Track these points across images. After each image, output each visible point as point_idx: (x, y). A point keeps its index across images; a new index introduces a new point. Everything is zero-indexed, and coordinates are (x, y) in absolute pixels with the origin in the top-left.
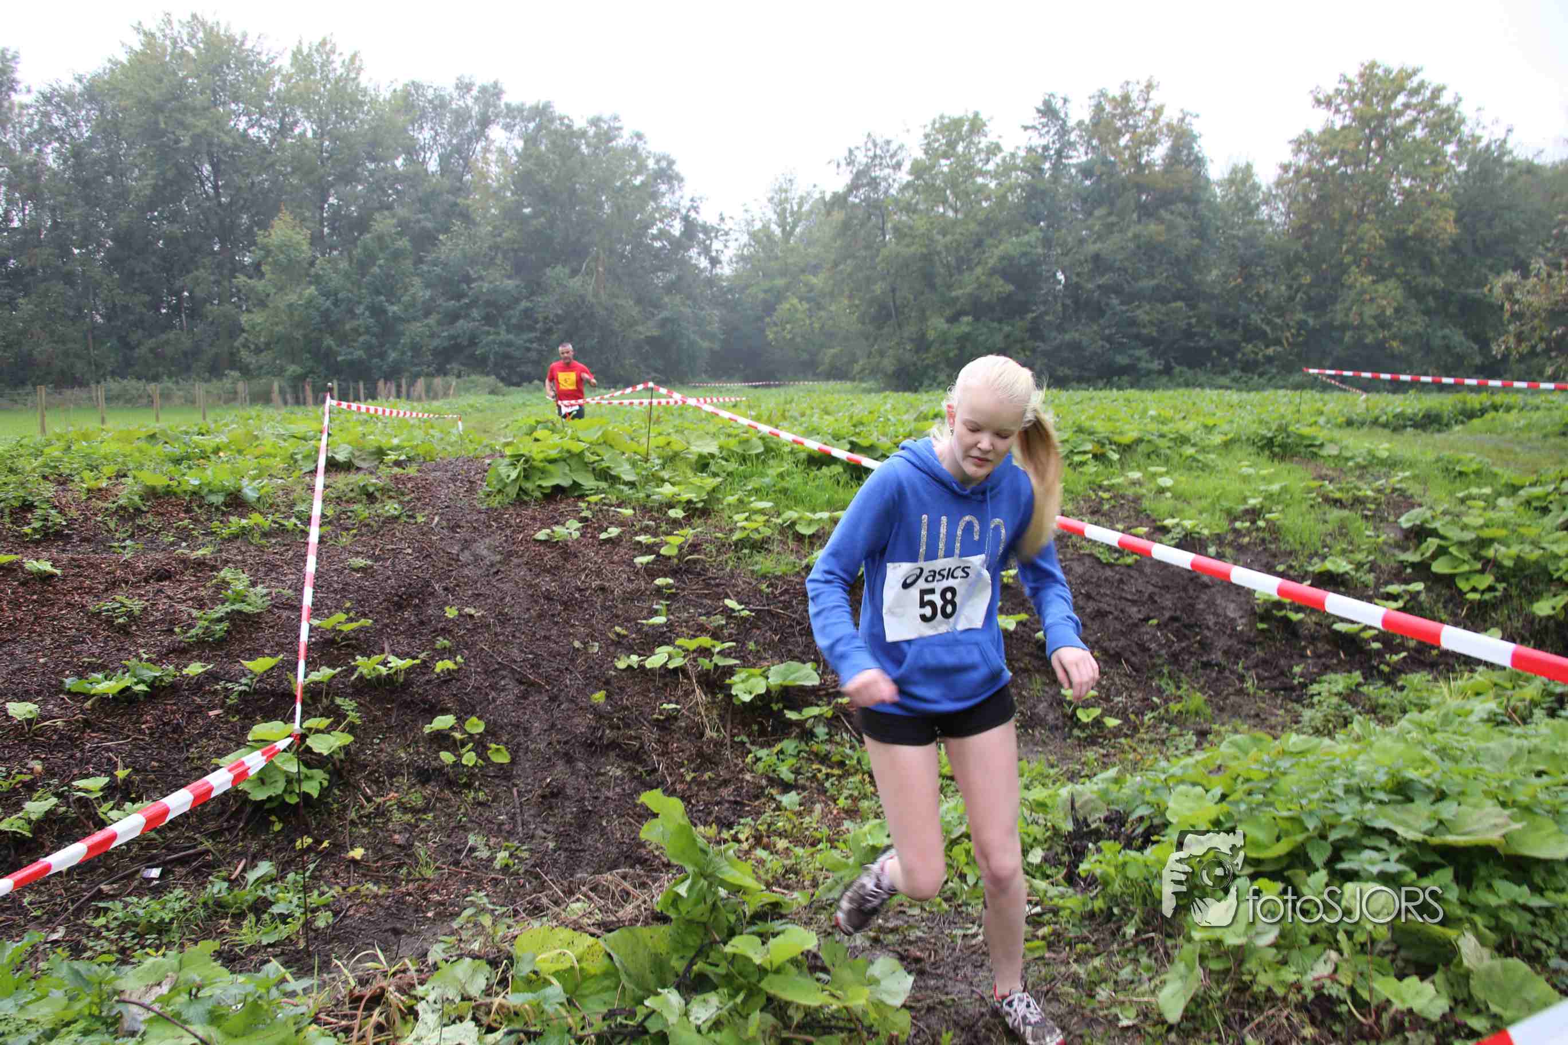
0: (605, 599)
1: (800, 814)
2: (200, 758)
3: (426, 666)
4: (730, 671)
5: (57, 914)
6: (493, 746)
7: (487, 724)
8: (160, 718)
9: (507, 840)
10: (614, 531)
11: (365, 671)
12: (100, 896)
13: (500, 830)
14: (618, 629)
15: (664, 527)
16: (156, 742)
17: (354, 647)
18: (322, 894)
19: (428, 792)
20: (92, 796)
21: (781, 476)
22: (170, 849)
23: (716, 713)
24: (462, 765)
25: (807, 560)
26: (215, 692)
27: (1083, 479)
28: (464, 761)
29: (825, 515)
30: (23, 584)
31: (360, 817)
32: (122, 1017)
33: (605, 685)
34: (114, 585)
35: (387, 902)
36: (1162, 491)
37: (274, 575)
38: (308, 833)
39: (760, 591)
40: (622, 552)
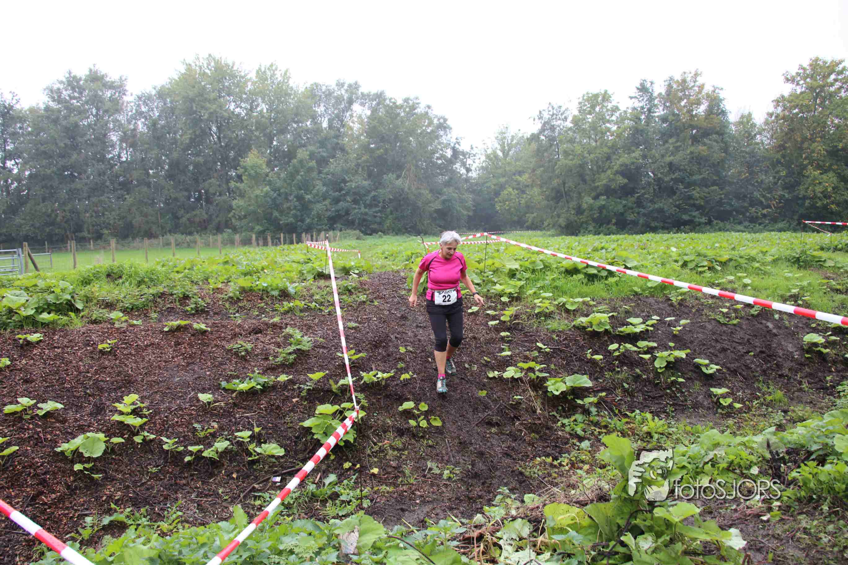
0: (477, 343)
1: (589, 452)
2: (291, 422)
3: (395, 377)
4: (545, 379)
5: (235, 498)
6: (433, 417)
7: (428, 405)
8: (269, 402)
9: (447, 464)
10: (475, 309)
11: (367, 380)
12: (254, 490)
14: (485, 358)
15: (499, 307)
16: (269, 414)
17: (357, 367)
18: (362, 491)
19: (404, 440)
20: (246, 440)
21: (553, 280)
22: (283, 468)
23: (539, 401)
24: (420, 427)
25: (574, 323)
26: (294, 390)
27: (705, 280)
28: (421, 425)
29: (580, 300)
30: (193, 335)
31: (372, 453)
32: (340, 547)
33: (483, 387)
34: (235, 336)
35: (395, 496)
36: (745, 286)
37: (311, 331)
38: (347, 460)
39: (553, 339)
40: (481, 319)
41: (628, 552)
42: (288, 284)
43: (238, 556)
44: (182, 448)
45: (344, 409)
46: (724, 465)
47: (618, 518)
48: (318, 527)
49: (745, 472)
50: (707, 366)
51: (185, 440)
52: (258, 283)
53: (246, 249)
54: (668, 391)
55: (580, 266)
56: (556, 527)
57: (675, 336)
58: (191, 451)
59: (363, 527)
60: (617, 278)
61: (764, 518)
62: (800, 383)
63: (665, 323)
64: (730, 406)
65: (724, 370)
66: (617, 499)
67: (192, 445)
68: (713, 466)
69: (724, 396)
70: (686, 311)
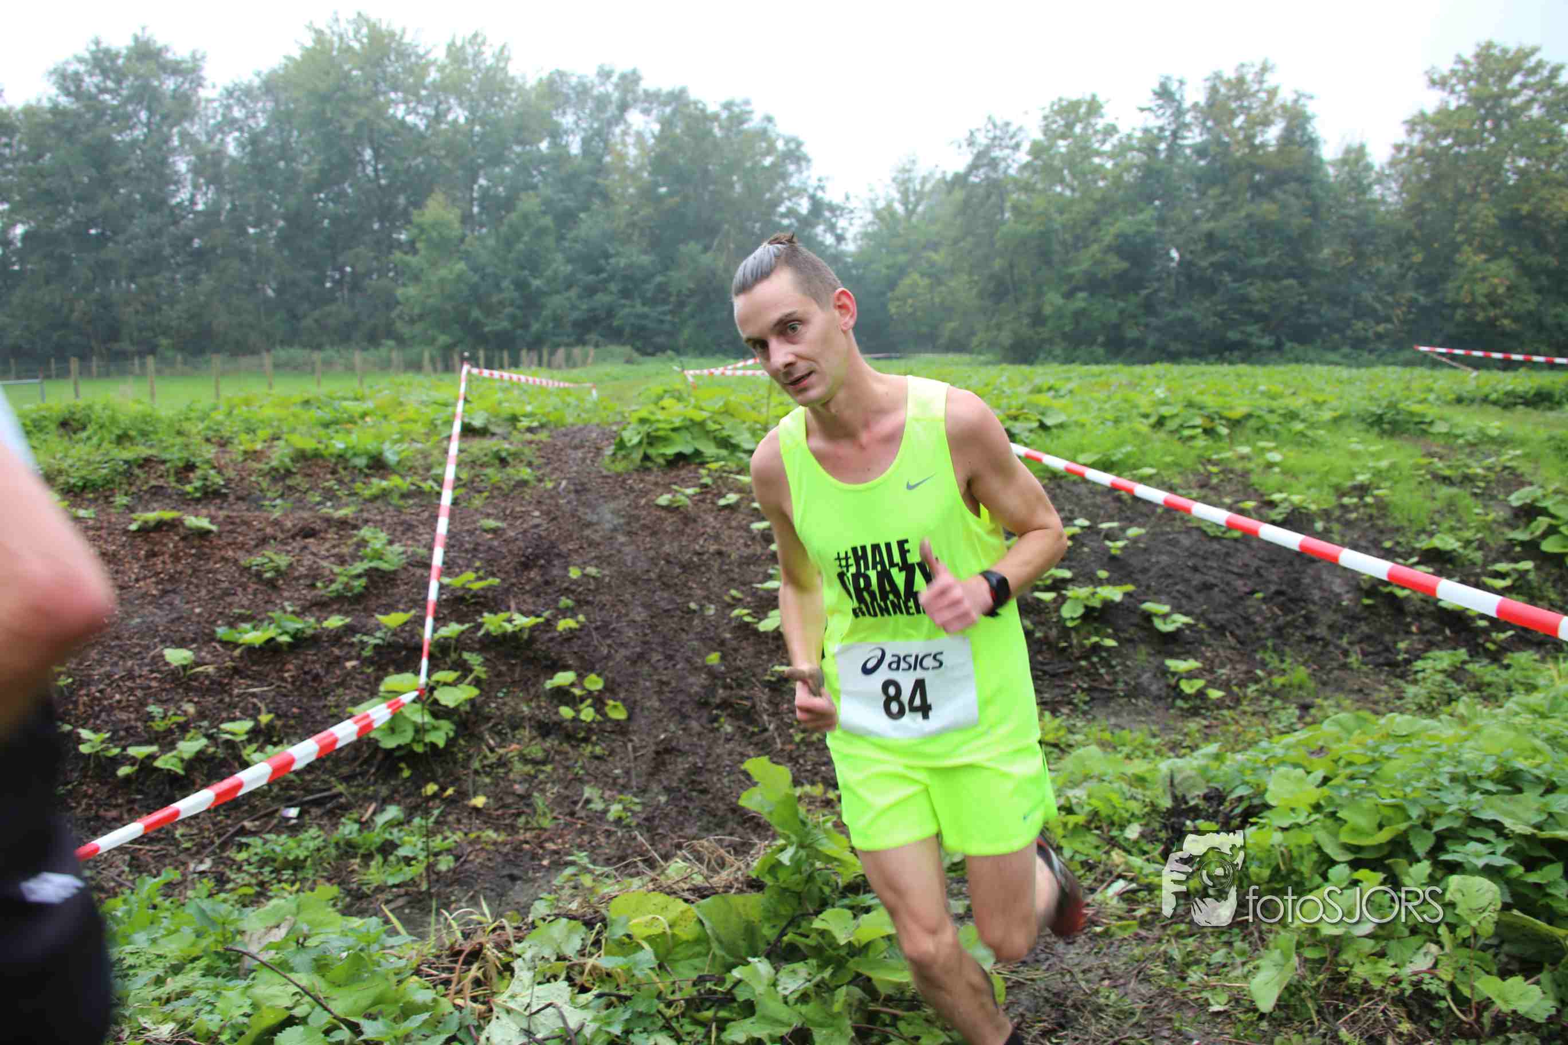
0: (723, 563)
2: (337, 706)
3: (549, 624)
5: (204, 847)
6: (611, 702)
7: (606, 680)
8: (302, 667)
9: (621, 792)
10: (732, 498)
11: (492, 628)
12: (243, 832)
13: (615, 783)
14: (733, 592)
16: (298, 689)
17: (482, 605)
18: (445, 838)
19: (548, 745)
20: (238, 739)
22: (308, 791)
24: (581, 720)
26: (352, 645)
27: (1193, 453)
28: (583, 717)
30: (183, 539)
31: (483, 767)
33: (719, 646)
34: (263, 541)
35: (506, 849)
36: (1270, 465)
37: (409, 534)
38: (434, 780)
40: (738, 519)
41: (750, 1000)
45: (439, 682)
46: (1080, 818)
47: (768, 924)
49: (1115, 833)
50: (1165, 616)
51: (127, 736)
52: (331, 442)
54: (1083, 663)
56: (623, 939)
57: (1113, 558)
58: (132, 757)
62: (1346, 653)
63: (1098, 532)
64: (1201, 694)
65: (1201, 625)
67: (139, 744)
69: (1190, 675)
70: (1145, 509)
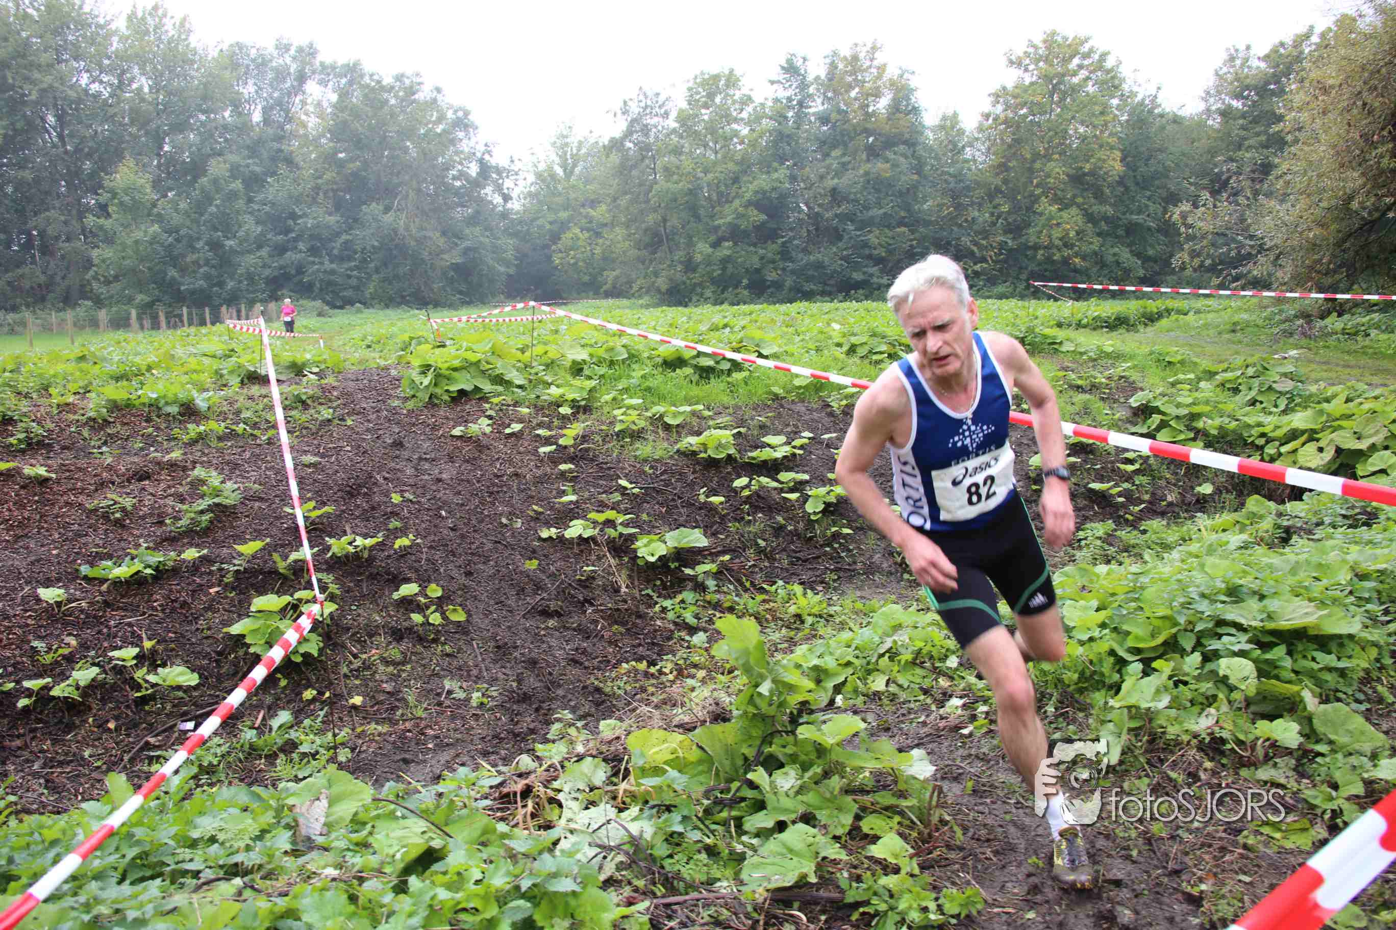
0: (520, 483)
1: (706, 650)
2: (209, 629)
3: (385, 544)
4: (632, 538)
5: (114, 764)
6: (451, 607)
7: (443, 589)
8: (168, 597)
9: (476, 683)
10: (516, 427)
11: (337, 550)
12: (147, 747)
14: (535, 507)
15: (556, 422)
16: (169, 616)
17: (321, 530)
18: (335, 735)
19: (403, 648)
20: (128, 664)
21: (644, 377)
22: (198, 706)
23: (624, 573)
24: (430, 624)
25: (678, 446)
26: (211, 573)
28: (431, 621)
29: (688, 409)
30: (23, 487)
31: (351, 671)
32: (297, 825)
33: (533, 554)
34: (102, 485)
35: (392, 739)
37: (238, 472)
38: (308, 686)
39: (644, 472)
40: (526, 444)
41: (760, 797)
42: (195, 394)
43: (117, 856)
44: (12, 685)
45: (300, 600)
46: (907, 656)
47: (745, 746)
48: (259, 797)
49: (937, 665)
51: (18, 671)
52: (140, 392)
53: (120, 335)
54: (828, 549)
55: (688, 354)
56: (647, 766)
58: (28, 689)
59: (335, 790)
60: (746, 374)
61: (965, 731)
63: (821, 443)
66: (741, 716)
67: (30, 678)
68: (891, 659)
